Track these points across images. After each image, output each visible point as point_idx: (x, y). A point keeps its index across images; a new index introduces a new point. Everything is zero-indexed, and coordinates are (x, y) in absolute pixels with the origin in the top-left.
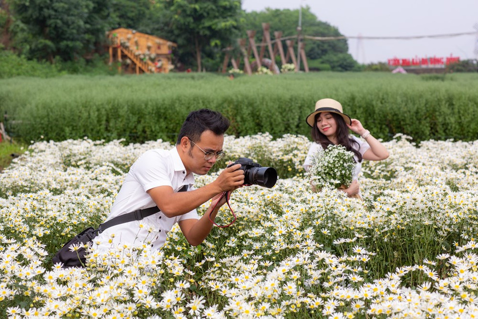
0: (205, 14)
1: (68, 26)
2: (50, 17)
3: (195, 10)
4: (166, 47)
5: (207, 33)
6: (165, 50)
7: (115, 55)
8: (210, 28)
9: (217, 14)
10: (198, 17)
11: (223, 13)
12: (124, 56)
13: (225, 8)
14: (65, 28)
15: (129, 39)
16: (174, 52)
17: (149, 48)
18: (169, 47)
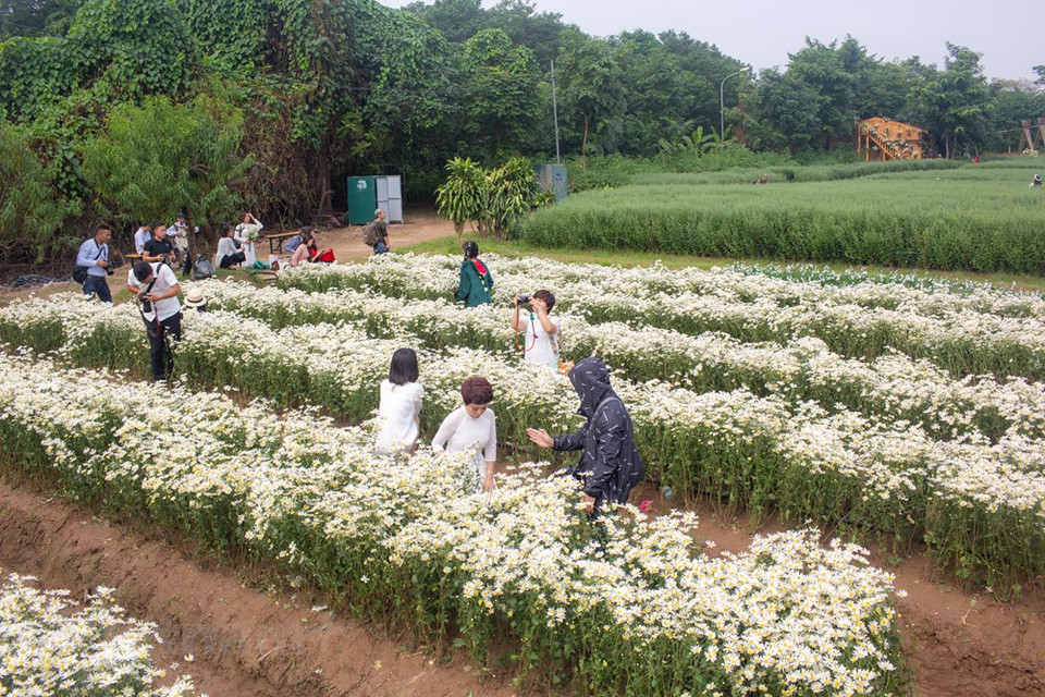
0: (951, 102)
1: (800, 120)
2: (782, 112)
3: (941, 97)
4: (916, 133)
5: (952, 120)
6: (915, 137)
7: (863, 143)
8: (955, 115)
9: (964, 101)
10: (944, 105)
11: (970, 100)
12: (872, 144)
13: (973, 95)
14: (796, 122)
15: (876, 128)
16: (925, 137)
17: (899, 135)
18: (919, 134)
